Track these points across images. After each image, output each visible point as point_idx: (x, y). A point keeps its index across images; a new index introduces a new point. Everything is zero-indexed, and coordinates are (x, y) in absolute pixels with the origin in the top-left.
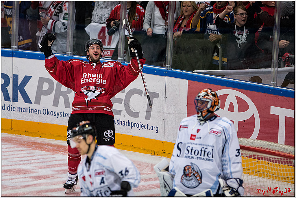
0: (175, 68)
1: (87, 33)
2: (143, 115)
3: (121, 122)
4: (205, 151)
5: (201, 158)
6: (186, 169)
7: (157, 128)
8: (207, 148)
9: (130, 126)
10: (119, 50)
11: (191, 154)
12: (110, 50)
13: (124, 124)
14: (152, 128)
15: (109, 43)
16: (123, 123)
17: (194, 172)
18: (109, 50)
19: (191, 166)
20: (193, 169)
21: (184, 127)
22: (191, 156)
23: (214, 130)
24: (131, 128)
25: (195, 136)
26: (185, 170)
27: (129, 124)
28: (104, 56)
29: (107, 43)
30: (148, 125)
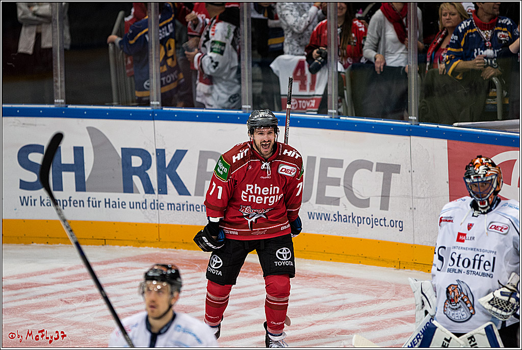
0: (423, 122)
1: (275, 72)
2: (376, 202)
3: (340, 217)
4: (480, 261)
5: (474, 272)
6: (450, 290)
7: (401, 223)
8: (483, 256)
9: (355, 222)
10: (329, 97)
11: (458, 265)
12: (315, 99)
13: (345, 220)
14: (393, 224)
15: (312, 87)
16: (343, 217)
17: (462, 295)
18: (312, 99)
19: (457, 285)
20: (461, 290)
21: (446, 221)
22: (457, 268)
23: (497, 224)
24: (358, 226)
25: (465, 235)
26: (448, 292)
27: (353, 219)
28: (305, 109)
29: (308, 87)
30: (385, 220)
